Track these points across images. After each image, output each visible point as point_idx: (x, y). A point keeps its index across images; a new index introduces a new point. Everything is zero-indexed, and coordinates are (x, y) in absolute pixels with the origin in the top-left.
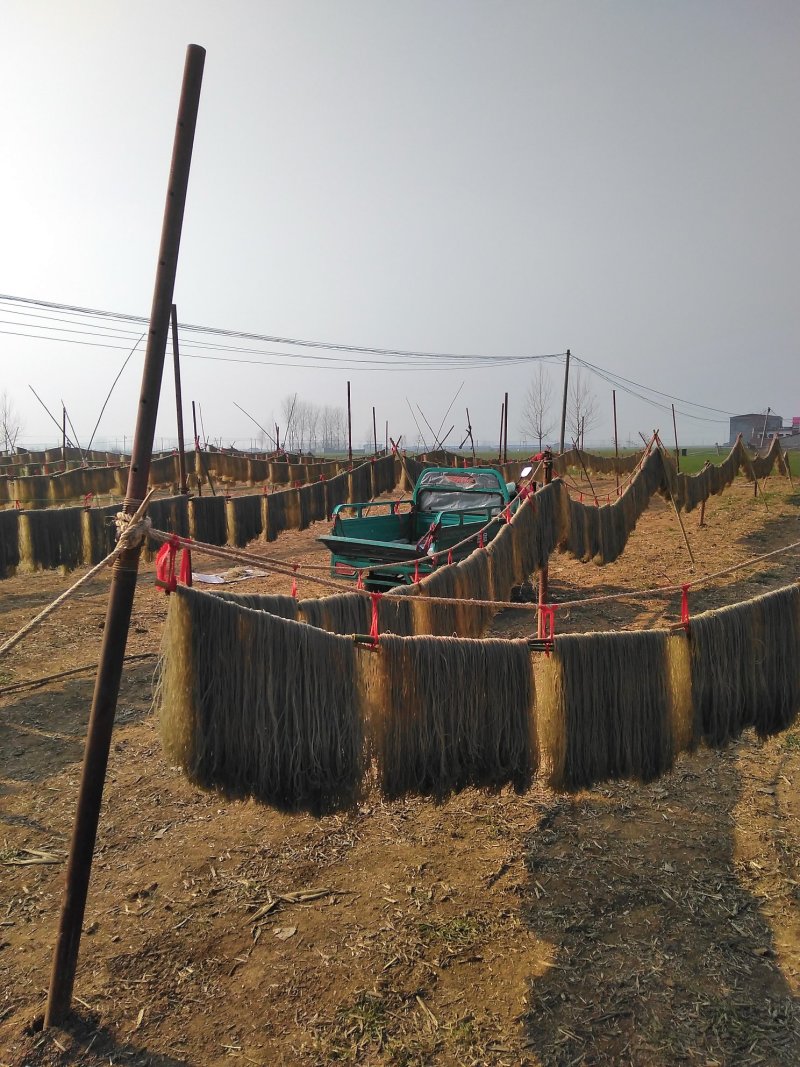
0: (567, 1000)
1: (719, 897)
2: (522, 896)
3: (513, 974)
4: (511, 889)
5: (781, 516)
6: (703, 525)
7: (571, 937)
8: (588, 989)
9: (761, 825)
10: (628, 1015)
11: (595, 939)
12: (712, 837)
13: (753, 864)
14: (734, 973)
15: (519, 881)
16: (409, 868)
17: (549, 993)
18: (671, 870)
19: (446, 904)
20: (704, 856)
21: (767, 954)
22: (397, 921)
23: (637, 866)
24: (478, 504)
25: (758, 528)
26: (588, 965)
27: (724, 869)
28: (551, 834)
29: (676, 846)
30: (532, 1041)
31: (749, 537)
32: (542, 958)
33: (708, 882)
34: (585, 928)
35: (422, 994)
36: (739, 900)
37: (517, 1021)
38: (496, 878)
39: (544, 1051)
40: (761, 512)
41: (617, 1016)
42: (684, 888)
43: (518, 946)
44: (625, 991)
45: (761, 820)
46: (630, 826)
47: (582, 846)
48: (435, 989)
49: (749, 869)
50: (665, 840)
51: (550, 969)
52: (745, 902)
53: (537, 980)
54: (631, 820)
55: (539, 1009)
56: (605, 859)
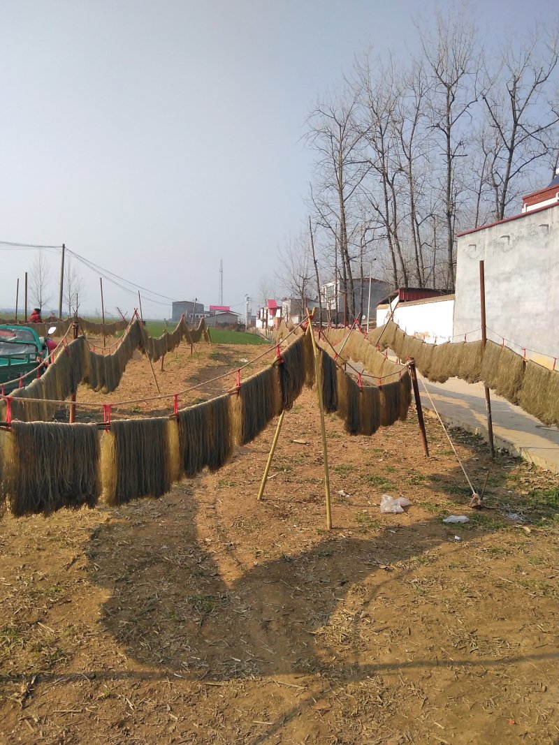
0: (122, 609)
1: (192, 556)
2: (88, 571)
3: (91, 604)
4: (81, 568)
5: (207, 366)
6: (163, 370)
7: (118, 584)
8: (132, 603)
9: (209, 523)
10: (153, 610)
11: (131, 583)
12: (186, 531)
13: (207, 540)
14: (202, 585)
15: (85, 564)
16: (15, 568)
17: (112, 608)
18: (167, 548)
19: (43, 581)
20: (183, 539)
21: (216, 575)
22: (15, 593)
23: (149, 549)
24: (19, 351)
25: (195, 372)
26: (130, 594)
27: (193, 544)
28: (98, 541)
29: (168, 537)
30: (107, 628)
31: (191, 378)
32: (105, 595)
33: (186, 550)
34: (126, 579)
35: (41, 621)
36: (202, 555)
37: (97, 622)
38: (70, 565)
39: (114, 631)
40: (196, 364)
41: (148, 611)
42: (174, 555)
43: (90, 593)
44: (151, 601)
45: (209, 520)
46: (142, 531)
47: (117, 544)
48: (48, 618)
49: (205, 542)
50: (162, 535)
51: (110, 599)
52: (204, 556)
53: (104, 604)
54: (143, 529)
55: (108, 615)
56: (131, 548)
